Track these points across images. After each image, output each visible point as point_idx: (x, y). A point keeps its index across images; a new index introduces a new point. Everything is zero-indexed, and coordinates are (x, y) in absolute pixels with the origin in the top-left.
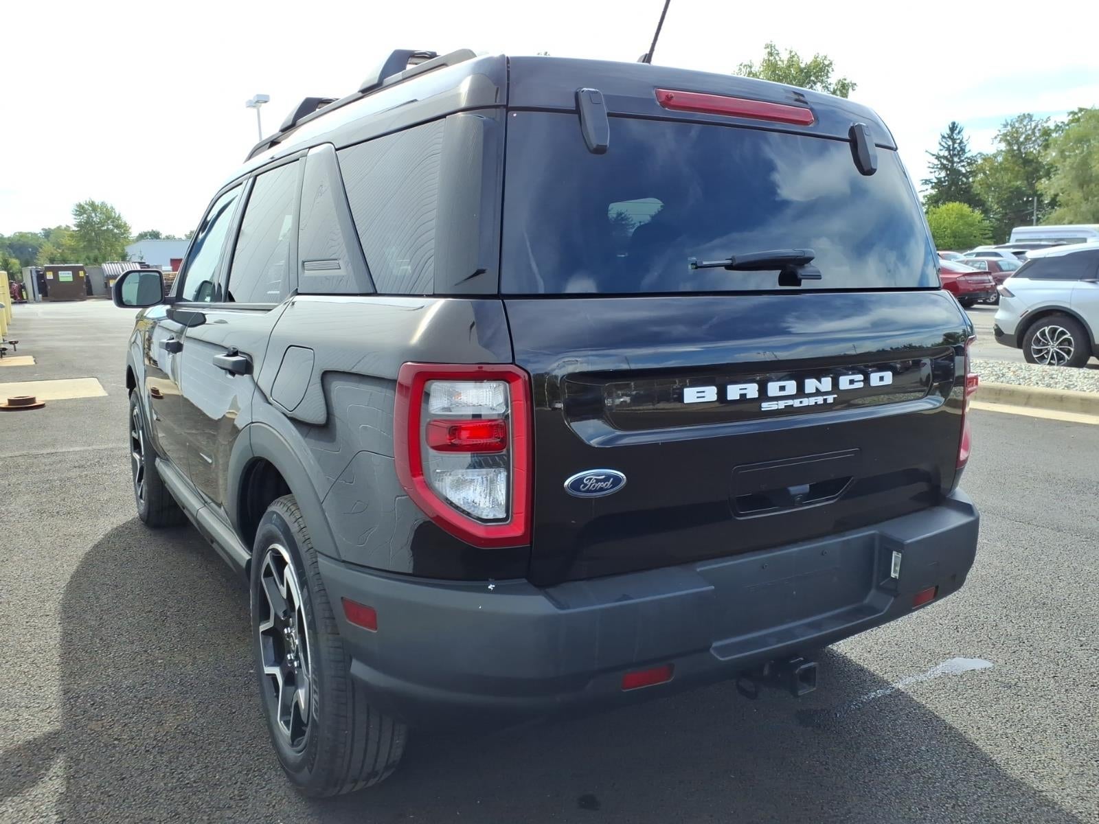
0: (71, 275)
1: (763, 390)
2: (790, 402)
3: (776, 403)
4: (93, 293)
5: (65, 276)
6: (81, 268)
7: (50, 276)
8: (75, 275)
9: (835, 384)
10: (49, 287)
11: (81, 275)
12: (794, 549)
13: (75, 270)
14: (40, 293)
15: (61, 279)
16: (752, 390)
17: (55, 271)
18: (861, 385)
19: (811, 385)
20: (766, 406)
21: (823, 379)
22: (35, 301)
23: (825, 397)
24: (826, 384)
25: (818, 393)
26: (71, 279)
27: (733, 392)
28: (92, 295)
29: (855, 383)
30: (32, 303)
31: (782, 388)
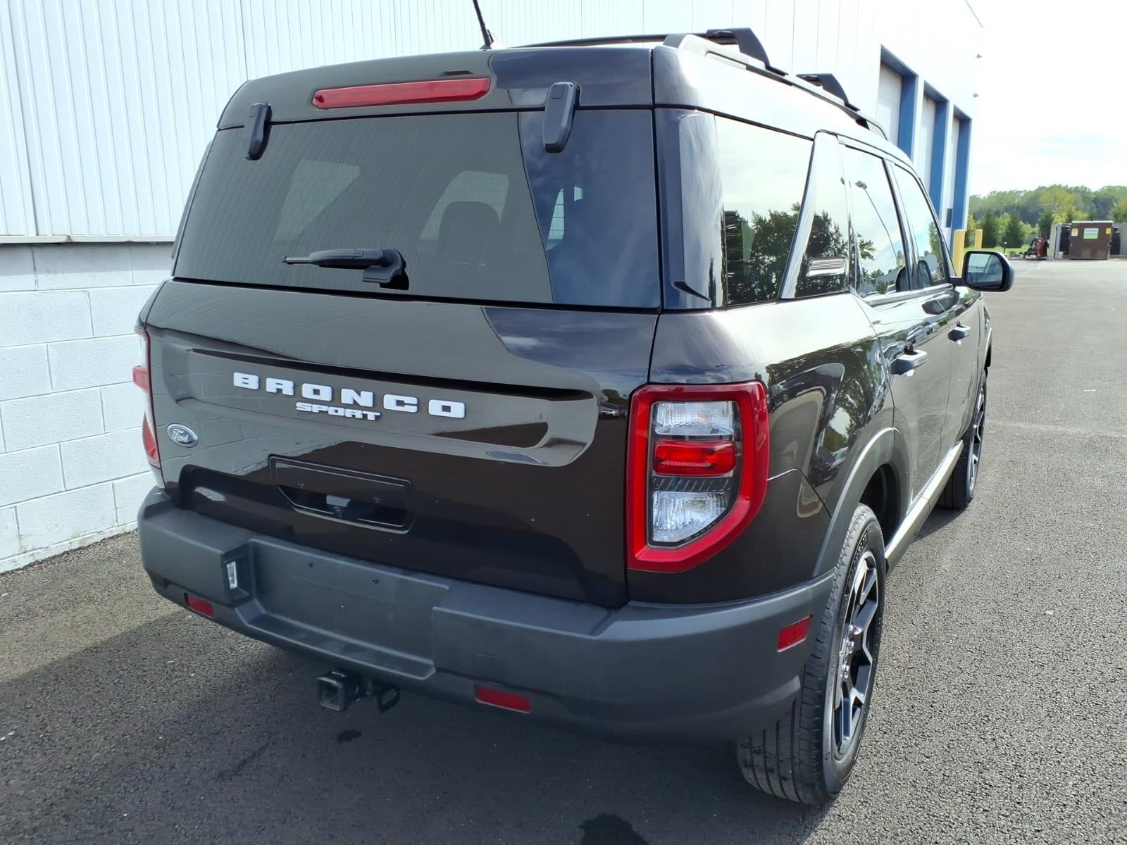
0: (1097, 233)
1: (297, 388)
2: (324, 408)
3: (310, 405)
4: (1121, 251)
5: (1091, 234)
6: (1109, 225)
7: (1075, 233)
8: (1102, 233)
9: (378, 401)
10: (1071, 245)
11: (1107, 233)
12: (342, 562)
13: (1102, 228)
14: (1060, 250)
15: (1086, 237)
16: (287, 387)
17: (1081, 227)
18: (414, 409)
19: (347, 395)
20: (300, 406)
21: (362, 393)
22: (1055, 258)
23: (365, 412)
24: (366, 399)
25: (355, 405)
26: (1096, 237)
27: (271, 385)
28: (1119, 254)
29: (406, 406)
30: (1051, 260)
31: (316, 392)
